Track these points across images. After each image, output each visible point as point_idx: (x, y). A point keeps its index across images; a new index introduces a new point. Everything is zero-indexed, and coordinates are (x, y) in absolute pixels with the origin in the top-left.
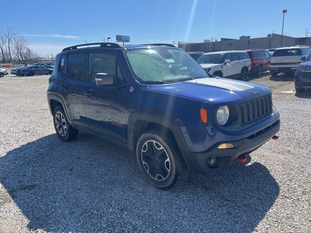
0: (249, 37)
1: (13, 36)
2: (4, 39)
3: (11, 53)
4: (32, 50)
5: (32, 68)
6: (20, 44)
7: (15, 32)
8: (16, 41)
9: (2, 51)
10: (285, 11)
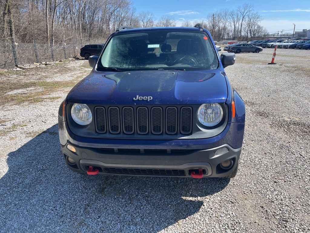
1: (248, 13)
2: (239, 17)
3: (242, 30)
4: (262, 27)
5: (240, 46)
6: (252, 21)
7: (251, 9)
8: (249, 18)
9: (235, 29)
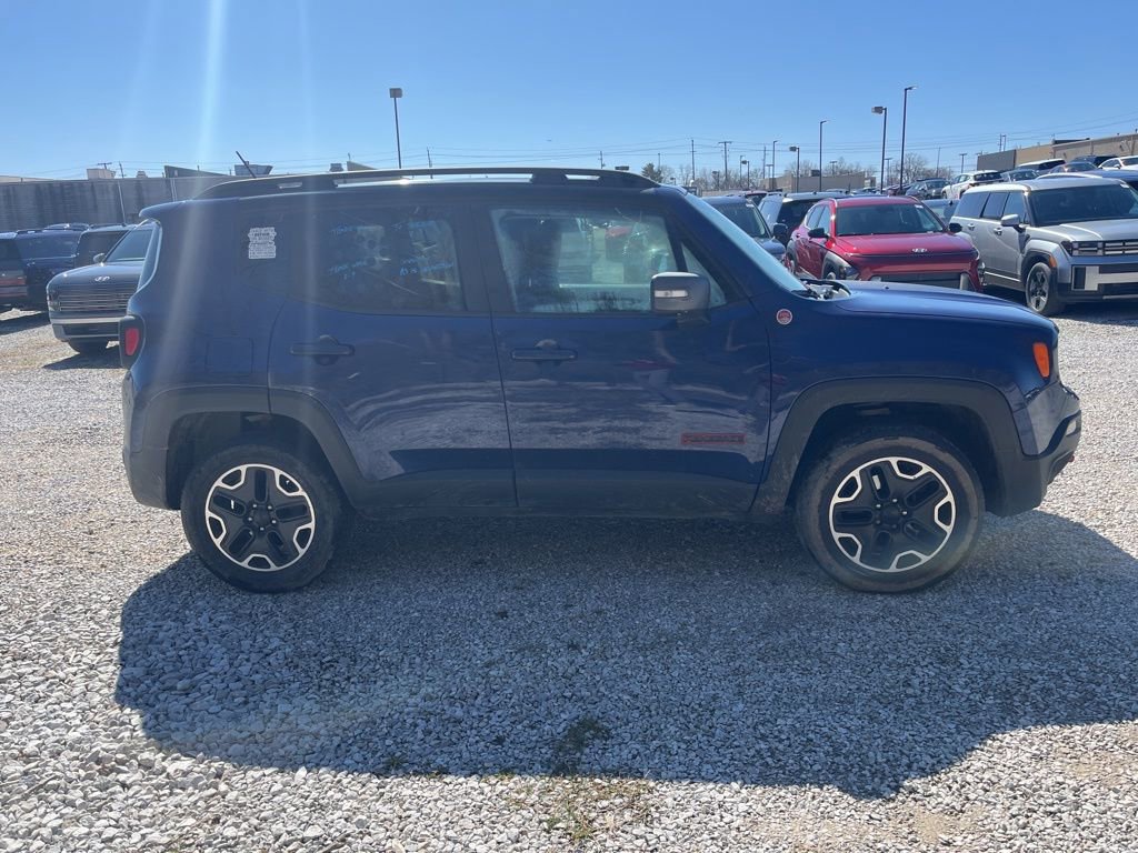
0: (270, 168)
10: (396, 93)
